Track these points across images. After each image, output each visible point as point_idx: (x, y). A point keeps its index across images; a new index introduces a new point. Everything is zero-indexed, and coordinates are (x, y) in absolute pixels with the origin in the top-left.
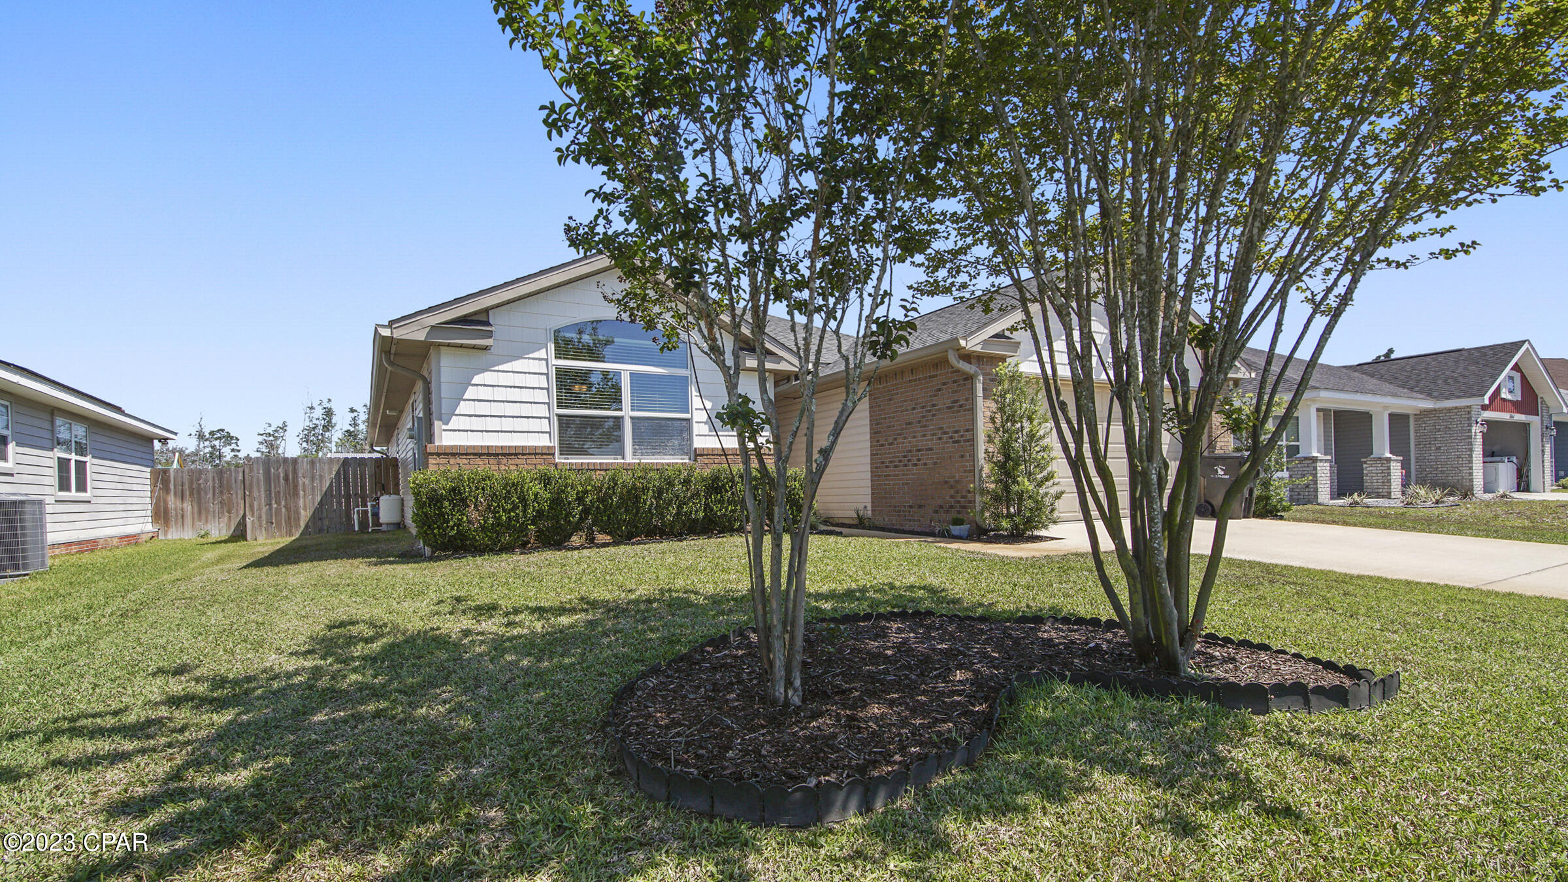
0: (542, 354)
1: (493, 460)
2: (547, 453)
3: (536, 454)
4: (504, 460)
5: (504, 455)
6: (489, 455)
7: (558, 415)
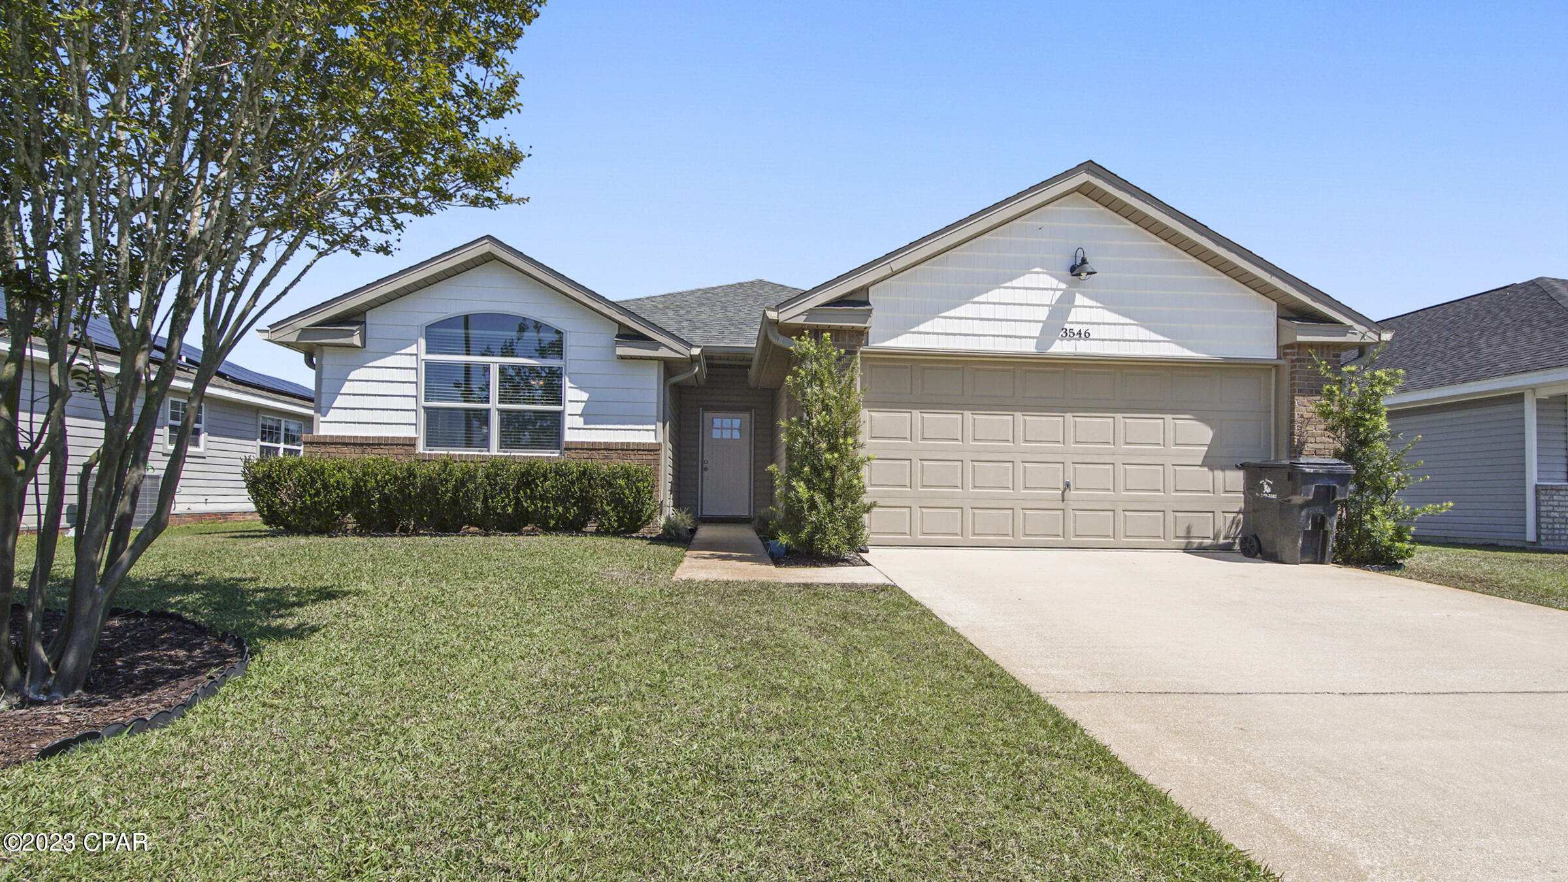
0: (412, 349)
1: (358, 449)
2: (410, 443)
3: (397, 445)
4: (369, 450)
5: (368, 445)
6: (355, 444)
7: (425, 408)
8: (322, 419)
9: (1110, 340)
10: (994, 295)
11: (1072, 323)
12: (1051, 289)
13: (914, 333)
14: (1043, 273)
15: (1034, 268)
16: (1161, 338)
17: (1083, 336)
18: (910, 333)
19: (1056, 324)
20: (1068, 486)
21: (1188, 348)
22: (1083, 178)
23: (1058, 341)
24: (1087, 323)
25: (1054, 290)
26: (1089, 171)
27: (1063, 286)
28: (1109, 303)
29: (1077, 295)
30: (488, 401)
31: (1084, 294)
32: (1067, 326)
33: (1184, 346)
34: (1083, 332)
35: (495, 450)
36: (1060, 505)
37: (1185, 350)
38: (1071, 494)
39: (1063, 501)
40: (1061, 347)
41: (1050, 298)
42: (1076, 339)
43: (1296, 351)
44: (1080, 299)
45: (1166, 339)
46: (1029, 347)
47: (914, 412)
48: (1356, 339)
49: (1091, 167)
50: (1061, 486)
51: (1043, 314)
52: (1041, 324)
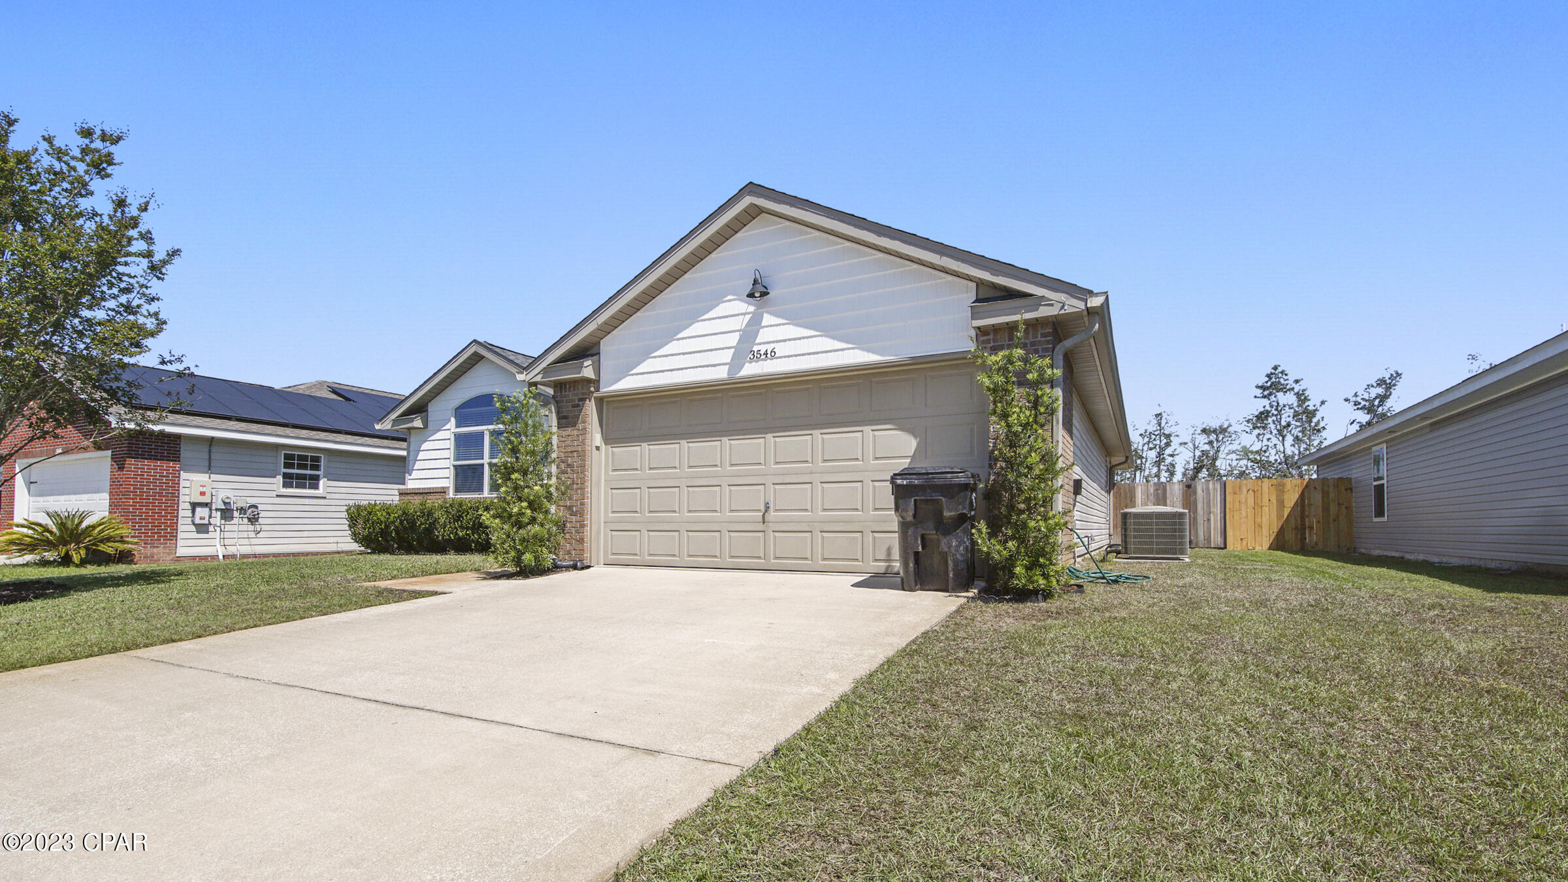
0: (449, 425)
1: (421, 497)
2: (443, 491)
3: (438, 492)
4: (426, 497)
5: (425, 493)
7: (454, 466)
8: (409, 477)
9: (796, 356)
10: (697, 328)
11: (760, 344)
12: (742, 314)
13: (633, 375)
14: (734, 300)
15: (726, 296)
16: (845, 345)
17: (769, 356)
18: (630, 375)
19: (746, 349)
20: (767, 508)
21: (874, 352)
22: (748, 200)
23: (747, 364)
24: (773, 342)
25: (744, 314)
26: (751, 193)
27: (752, 309)
28: (794, 318)
29: (765, 315)
30: (483, 459)
31: (770, 313)
32: (755, 348)
33: (868, 350)
34: (769, 352)
35: (486, 493)
36: (761, 527)
37: (870, 354)
38: (772, 515)
39: (764, 522)
40: (750, 369)
41: (740, 323)
42: (763, 360)
43: (991, 337)
44: (768, 319)
45: (850, 346)
46: (721, 374)
47: (643, 444)
48: (1053, 311)
49: (752, 188)
50: (763, 508)
51: (733, 340)
52: (733, 350)
